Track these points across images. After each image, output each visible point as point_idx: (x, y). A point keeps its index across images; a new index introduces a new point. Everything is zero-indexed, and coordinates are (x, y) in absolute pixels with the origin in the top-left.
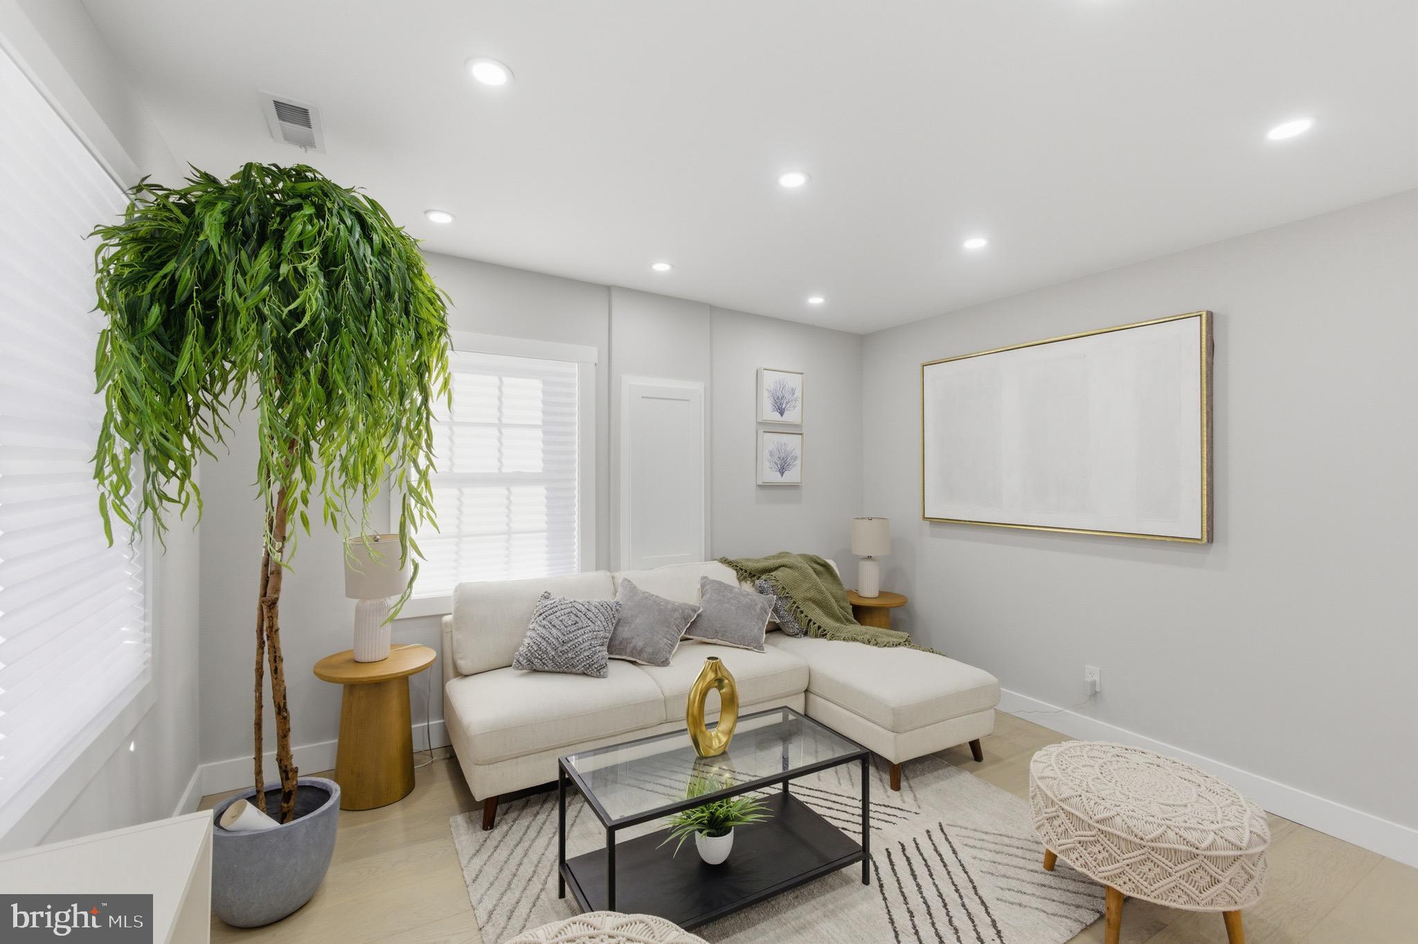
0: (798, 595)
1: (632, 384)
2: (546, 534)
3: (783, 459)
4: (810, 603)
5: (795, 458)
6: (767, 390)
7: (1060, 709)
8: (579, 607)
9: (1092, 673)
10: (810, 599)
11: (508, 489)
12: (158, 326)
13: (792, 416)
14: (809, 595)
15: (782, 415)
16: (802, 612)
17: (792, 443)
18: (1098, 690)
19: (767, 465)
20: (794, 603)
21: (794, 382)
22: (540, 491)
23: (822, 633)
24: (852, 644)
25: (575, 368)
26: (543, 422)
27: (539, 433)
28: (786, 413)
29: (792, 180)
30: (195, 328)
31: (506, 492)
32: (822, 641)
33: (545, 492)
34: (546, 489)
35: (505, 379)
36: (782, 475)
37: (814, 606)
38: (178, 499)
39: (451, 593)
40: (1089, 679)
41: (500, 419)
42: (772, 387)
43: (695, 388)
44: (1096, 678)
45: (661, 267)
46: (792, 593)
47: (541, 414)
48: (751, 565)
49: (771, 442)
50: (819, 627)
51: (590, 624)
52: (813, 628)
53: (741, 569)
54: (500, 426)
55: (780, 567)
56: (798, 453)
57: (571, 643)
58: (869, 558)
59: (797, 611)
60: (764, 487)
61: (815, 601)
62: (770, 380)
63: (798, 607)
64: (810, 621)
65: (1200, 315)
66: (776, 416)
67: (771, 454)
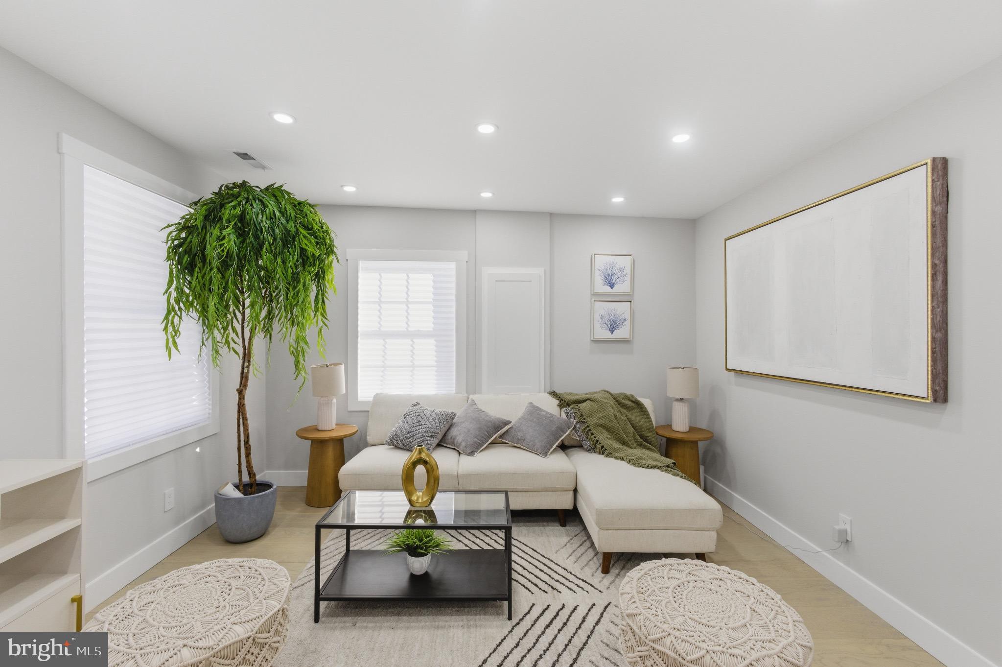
0: (592, 421)
1: (489, 272)
2: (435, 369)
3: (613, 321)
4: (600, 428)
5: (625, 320)
6: (599, 270)
7: (819, 550)
8: (426, 412)
9: (844, 522)
10: (600, 425)
11: (412, 341)
12: (188, 264)
13: (620, 288)
14: (601, 422)
15: (612, 288)
16: (592, 434)
17: (622, 309)
18: (849, 539)
19: (598, 325)
20: (588, 426)
21: (625, 262)
22: (432, 341)
23: (602, 451)
24: (620, 462)
25: (453, 265)
26: (433, 299)
27: (431, 307)
28: (616, 287)
29: (486, 129)
30: (199, 264)
31: (411, 342)
32: (602, 457)
33: (435, 343)
34: (435, 341)
35: (410, 275)
36: (612, 333)
37: (604, 431)
38: (221, 342)
39: (371, 399)
40: (841, 526)
41: (407, 299)
42: (603, 267)
43: (537, 272)
44: (848, 527)
45: (486, 195)
46: (588, 419)
47: (432, 296)
48: (569, 398)
49: (602, 308)
50: (603, 447)
51: (427, 423)
52: (599, 446)
53: (562, 400)
54: (407, 303)
55: (587, 400)
56: (627, 315)
57: (412, 433)
58: (681, 400)
59: (588, 432)
60: (596, 341)
61: (604, 427)
62: (601, 263)
63: (590, 430)
64: (597, 441)
65: (926, 164)
66: (607, 289)
67: (602, 317)
